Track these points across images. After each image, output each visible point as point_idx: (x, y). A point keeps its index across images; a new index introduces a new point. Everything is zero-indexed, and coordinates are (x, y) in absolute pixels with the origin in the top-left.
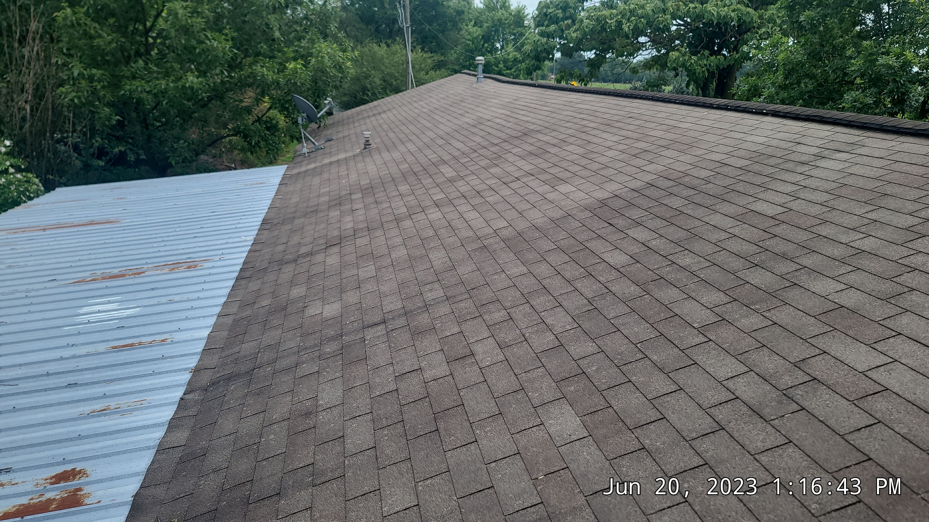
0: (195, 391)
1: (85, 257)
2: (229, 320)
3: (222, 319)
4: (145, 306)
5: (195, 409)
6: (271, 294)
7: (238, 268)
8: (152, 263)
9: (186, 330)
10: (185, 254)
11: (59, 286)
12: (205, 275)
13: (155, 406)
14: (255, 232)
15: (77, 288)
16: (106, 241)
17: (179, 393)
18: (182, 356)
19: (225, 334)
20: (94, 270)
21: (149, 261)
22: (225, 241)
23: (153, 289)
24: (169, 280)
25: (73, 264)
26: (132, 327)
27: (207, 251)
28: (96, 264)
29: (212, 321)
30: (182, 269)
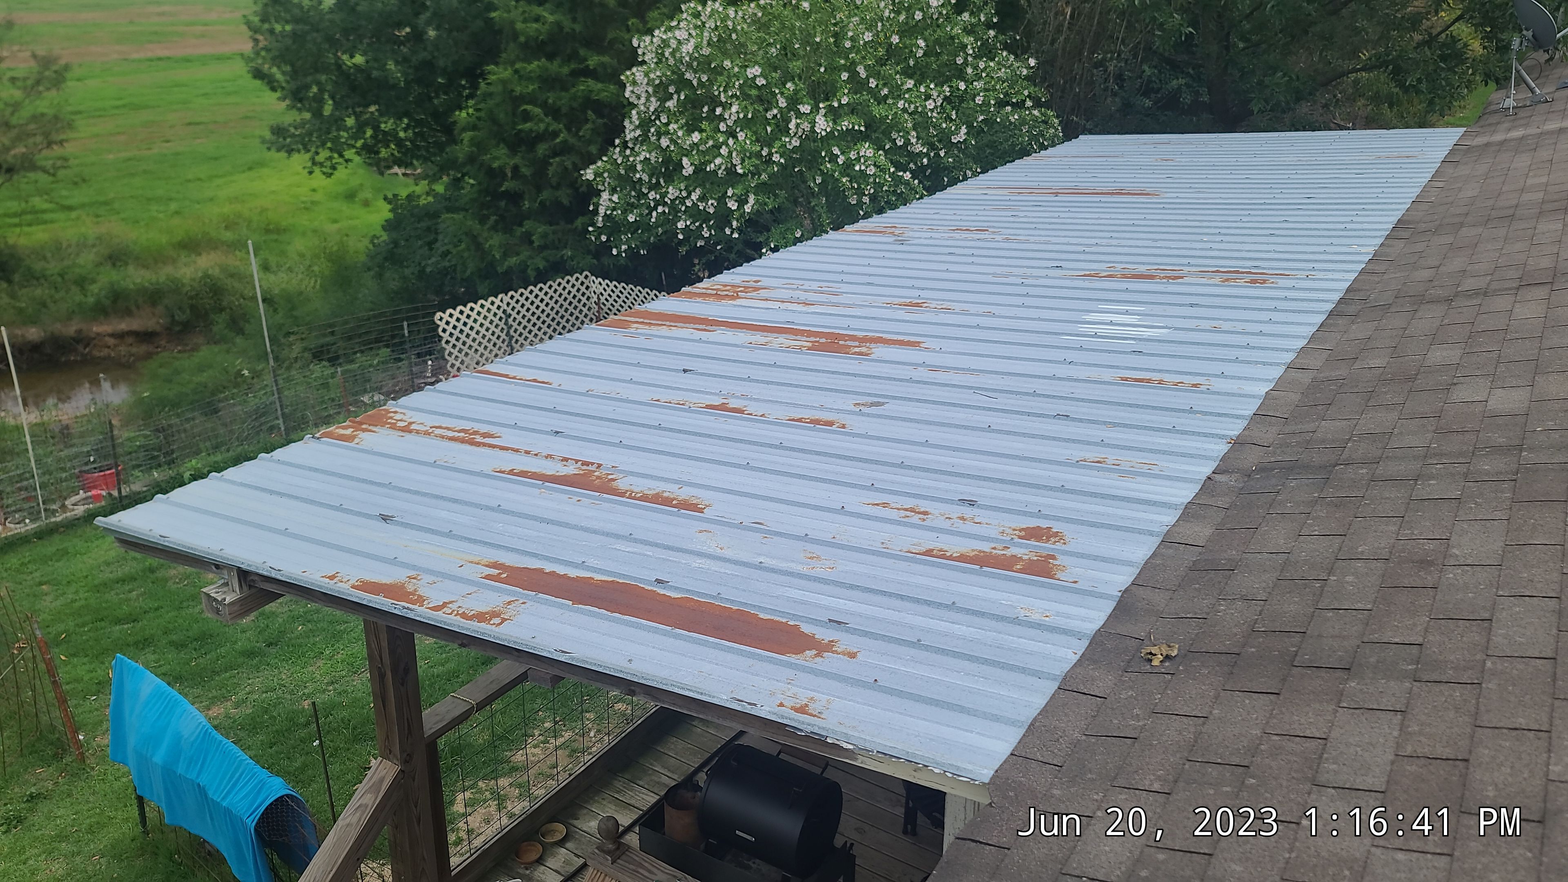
0: (1232, 472)
1: (1104, 242)
2: (1306, 378)
3: (1293, 373)
4: (1176, 329)
5: (1228, 499)
6: (1389, 350)
7: (1336, 297)
8: (1196, 266)
9: (1233, 377)
10: (1250, 259)
11: (1064, 277)
12: (1278, 299)
13: (1169, 478)
14: (1379, 241)
15: (1087, 284)
16: (1136, 222)
17: (1207, 469)
18: (1220, 415)
19: (1295, 397)
20: (1113, 262)
21: (1193, 261)
22: (1322, 249)
23: (1192, 305)
24: (1218, 296)
25: (1087, 250)
26: (1153, 355)
27: (1288, 260)
28: (1117, 254)
29: (1277, 372)
30: (1241, 282)
